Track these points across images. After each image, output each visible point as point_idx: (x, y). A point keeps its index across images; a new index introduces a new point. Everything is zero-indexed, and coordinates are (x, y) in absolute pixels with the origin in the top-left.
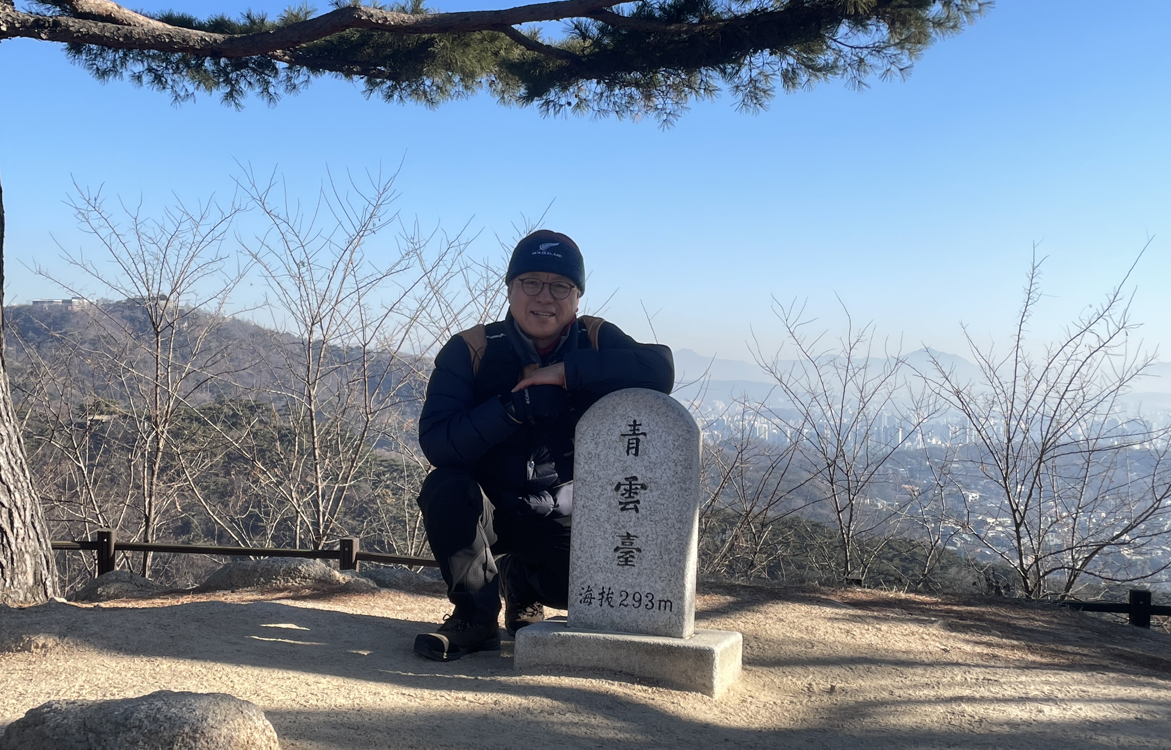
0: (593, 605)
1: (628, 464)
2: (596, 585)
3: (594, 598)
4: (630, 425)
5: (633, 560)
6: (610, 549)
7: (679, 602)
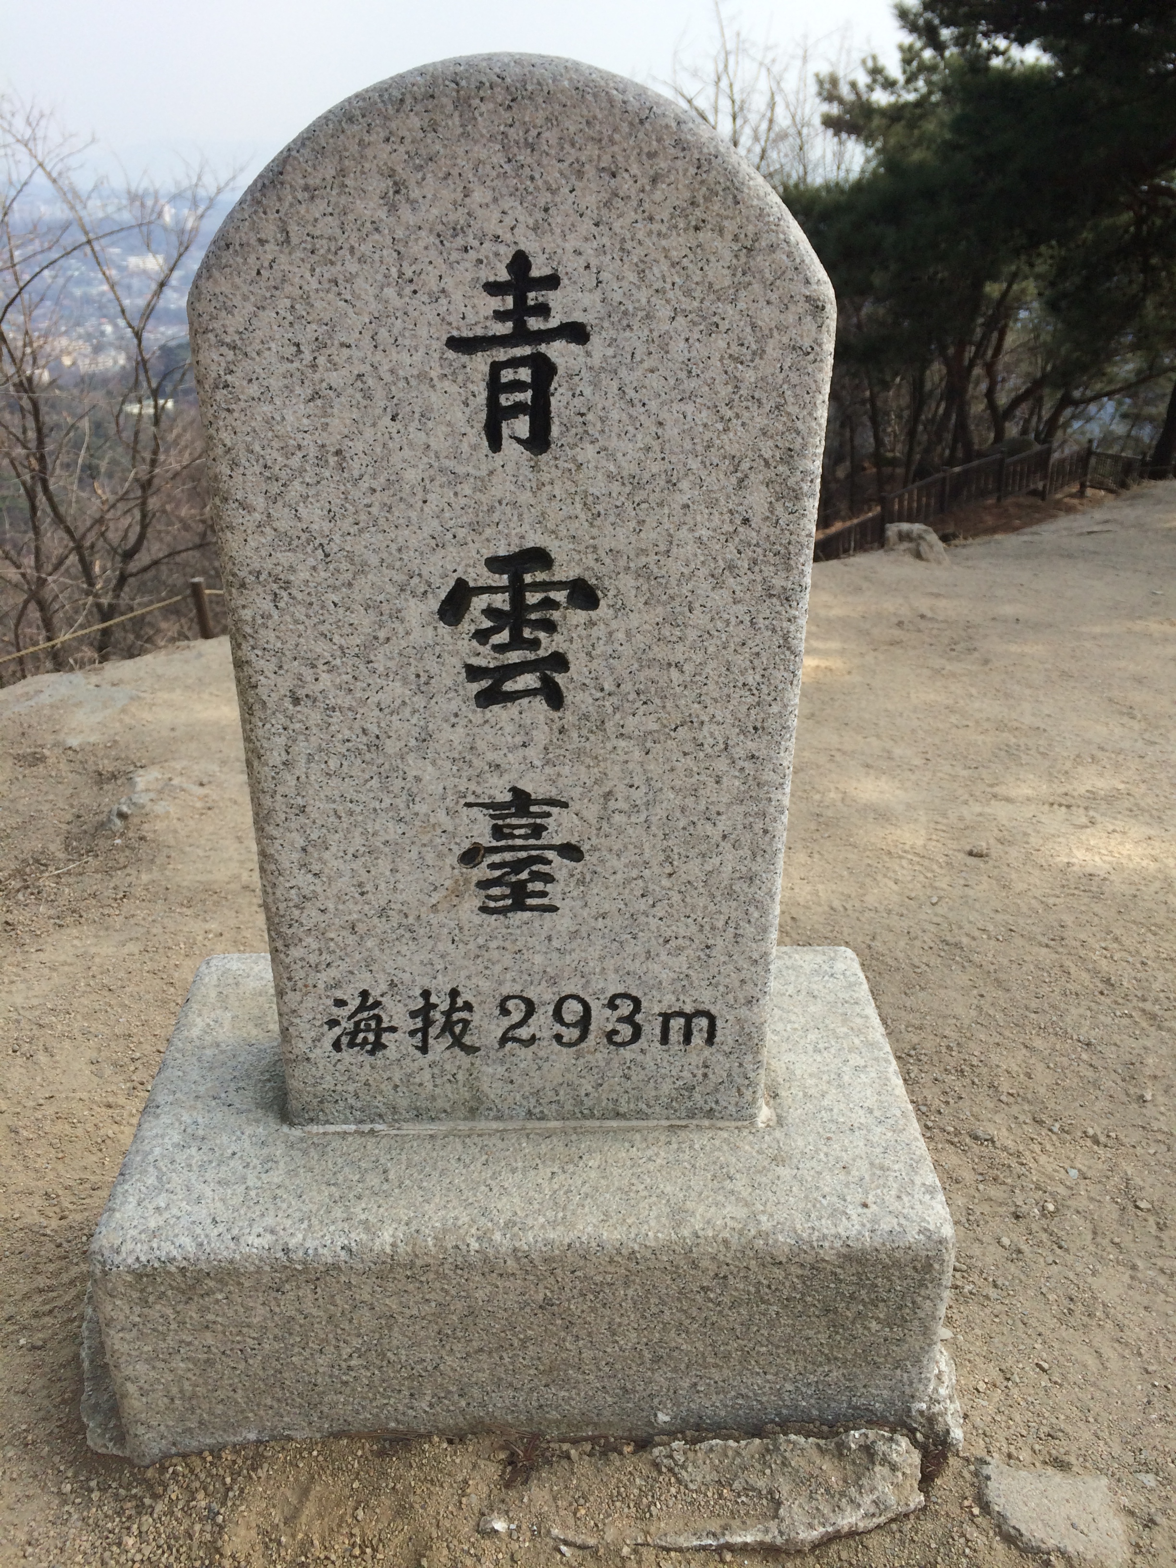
0: (391, 1052)
1: (497, 492)
2: (392, 985)
3: (393, 1029)
4: (493, 288)
5: (549, 888)
6: (440, 856)
7: (743, 1012)
